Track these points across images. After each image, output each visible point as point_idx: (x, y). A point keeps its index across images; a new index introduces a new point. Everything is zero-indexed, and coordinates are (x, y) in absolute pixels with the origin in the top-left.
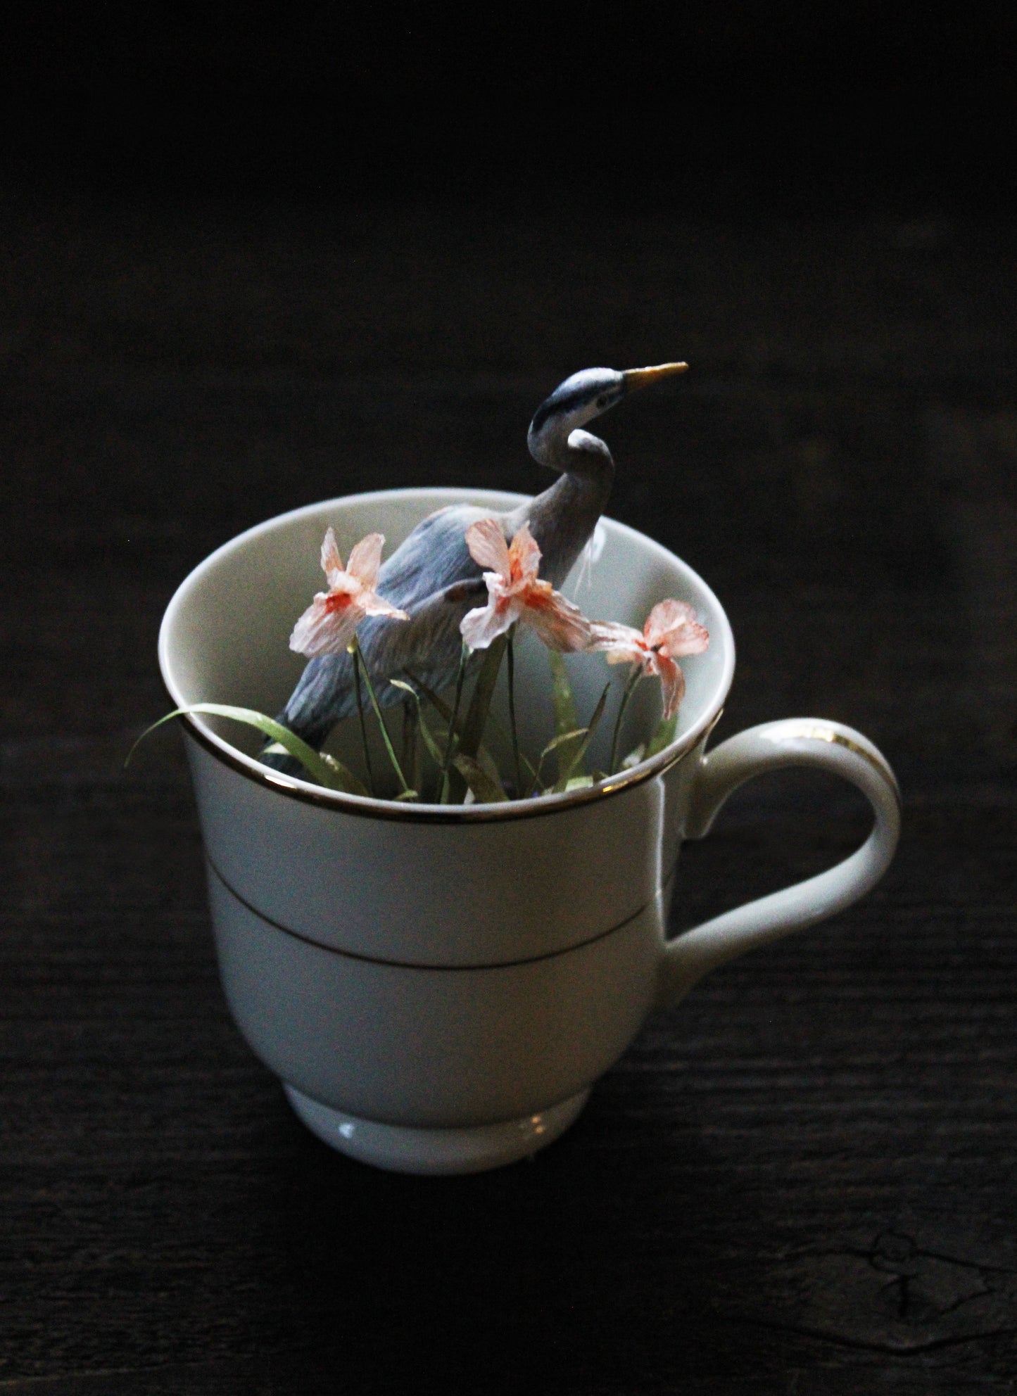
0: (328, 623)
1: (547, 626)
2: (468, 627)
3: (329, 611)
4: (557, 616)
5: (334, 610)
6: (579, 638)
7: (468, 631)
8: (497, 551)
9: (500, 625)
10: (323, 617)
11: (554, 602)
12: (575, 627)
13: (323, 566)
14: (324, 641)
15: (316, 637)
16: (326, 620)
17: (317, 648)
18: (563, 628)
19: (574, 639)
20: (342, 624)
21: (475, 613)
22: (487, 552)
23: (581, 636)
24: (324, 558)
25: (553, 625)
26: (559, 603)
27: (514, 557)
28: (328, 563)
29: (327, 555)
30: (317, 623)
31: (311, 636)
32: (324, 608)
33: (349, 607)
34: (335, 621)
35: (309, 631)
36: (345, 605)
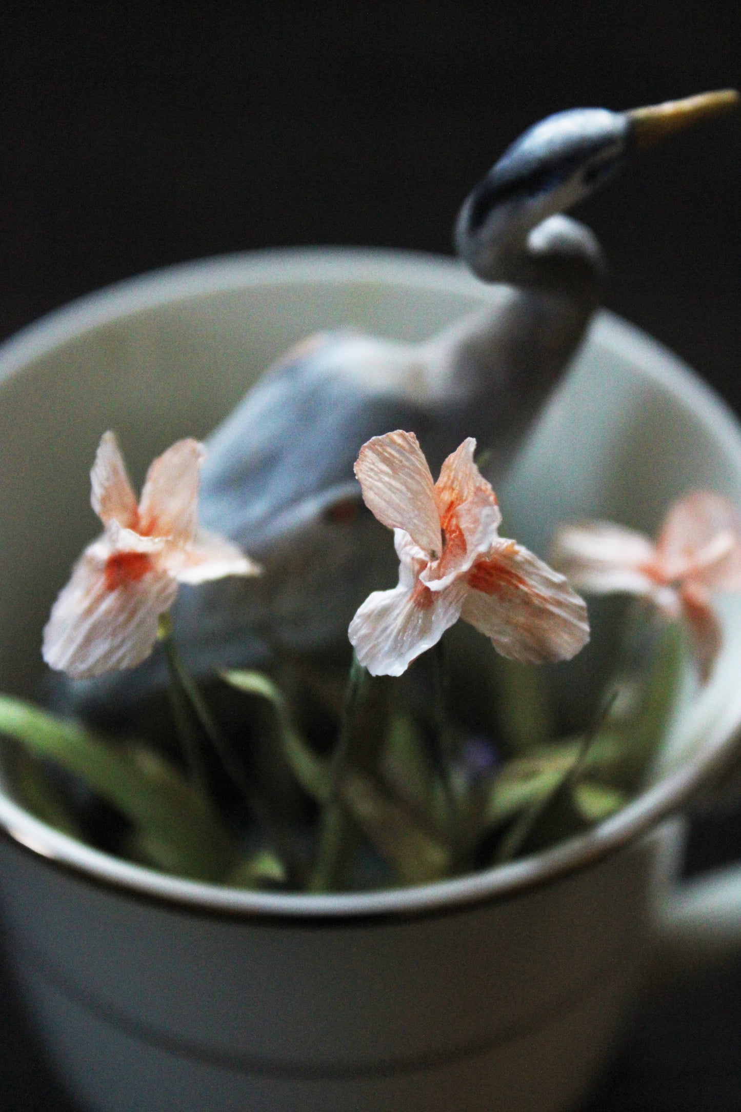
0: (108, 613)
1: (508, 622)
2: (364, 631)
3: (111, 587)
4: (526, 601)
5: (121, 587)
6: (566, 637)
7: (366, 637)
8: (415, 495)
9: (424, 631)
10: (100, 599)
11: (521, 574)
12: (559, 616)
13: (97, 506)
14: (100, 648)
15: (88, 640)
16: (104, 606)
17: (90, 661)
18: (537, 621)
19: (558, 640)
20: (132, 614)
21: (376, 600)
22: (396, 499)
23: (571, 634)
24: (97, 491)
25: (521, 618)
26: (529, 574)
27: (447, 497)
28: (104, 500)
29: (102, 485)
30: (89, 611)
31: (79, 639)
32: (100, 582)
33: (148, 577)
34: (121, 609)
35: (76, 626)
36: (138, 577)
